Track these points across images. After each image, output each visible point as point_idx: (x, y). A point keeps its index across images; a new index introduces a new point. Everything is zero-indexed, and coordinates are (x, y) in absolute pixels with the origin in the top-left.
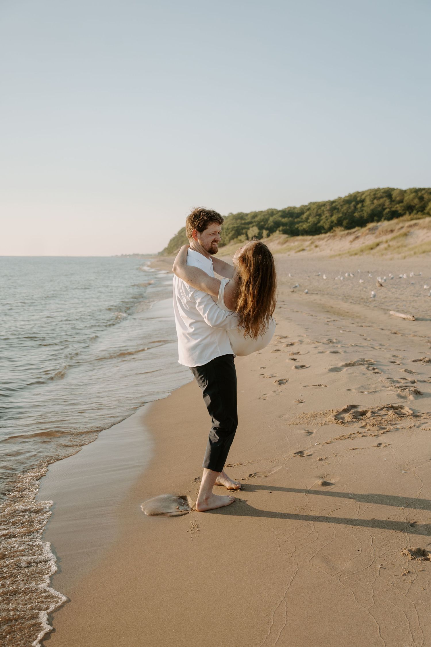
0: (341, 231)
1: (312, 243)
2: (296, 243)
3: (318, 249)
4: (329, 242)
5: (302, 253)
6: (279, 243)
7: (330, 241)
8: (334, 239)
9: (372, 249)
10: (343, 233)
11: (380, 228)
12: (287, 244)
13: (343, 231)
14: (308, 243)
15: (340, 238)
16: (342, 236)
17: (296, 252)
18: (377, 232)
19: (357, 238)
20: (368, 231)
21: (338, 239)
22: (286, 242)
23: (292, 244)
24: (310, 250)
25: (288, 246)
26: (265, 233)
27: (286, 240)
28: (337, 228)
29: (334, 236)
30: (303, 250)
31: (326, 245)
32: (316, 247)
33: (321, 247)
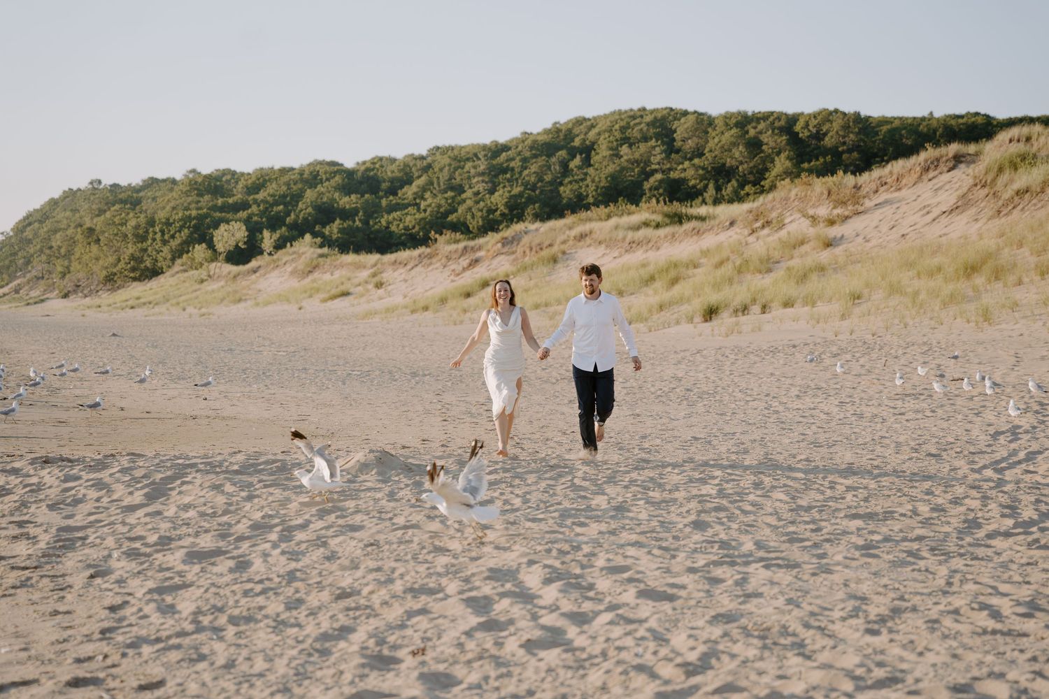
0: (449, 242)
1: (374, 275)
2: (337, 274)
3: (381, 292)
4: (413, 272)
5: (339, 304)
6: (293, 273)
7: (419, 269)
8: (431, 264)
9: (468, 295)
10: (453, 247)
11: (526, 240)
12: (316, 275)
13: (457, 241)
14: (365, 274)
15: (444, 260)
16: (448, 258)
17: (324, 301)
18: (520, 250)
19: (476, 262)
20: (499, 245)
21: (438, 264)
22: (313, 268)
23: (327, 277)
24: (362, 296)
25: (314, 281)
26: (268, 239)
27: (315, 262)
28: (441, 234)
29: (430, 256)
30: (346, 294)
31: (406, 281)
32: (379, 285)
33: (389, 288)
